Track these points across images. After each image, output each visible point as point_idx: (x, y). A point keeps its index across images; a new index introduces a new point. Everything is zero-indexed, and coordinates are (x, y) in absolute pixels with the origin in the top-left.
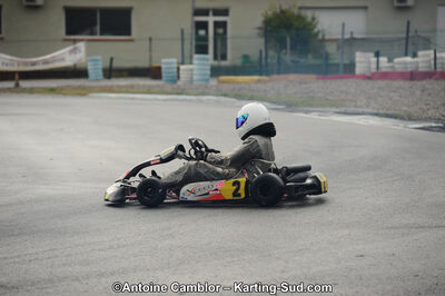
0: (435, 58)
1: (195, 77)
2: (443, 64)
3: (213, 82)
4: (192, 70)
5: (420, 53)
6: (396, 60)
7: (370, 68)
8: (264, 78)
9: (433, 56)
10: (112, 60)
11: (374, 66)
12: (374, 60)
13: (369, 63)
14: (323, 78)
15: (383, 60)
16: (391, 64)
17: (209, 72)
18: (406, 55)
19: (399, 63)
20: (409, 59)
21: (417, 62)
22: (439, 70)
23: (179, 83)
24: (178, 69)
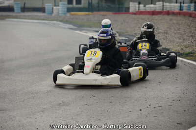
0: (163, 6)
1: (60, 12)
2: (166, 8)
3: (68, 15)
4: (58, 9)
5: (157, 3)
6: (147, 6)
7: (136, 9)
8: (90, 13)
9: (162, 5)
10: (25, 4)
11: (137, 9)
12: (137, 6)
13: (136, 7)
14: (115, 14)
15: (142, 6)
16: (145, 8)
17: (66, 10)
18: (152, 4)
19: (148, 7)
20: (152, 6)
21: (156, 7)
22: (164, 11)
23: (53, 15)
24: (53, 8)
